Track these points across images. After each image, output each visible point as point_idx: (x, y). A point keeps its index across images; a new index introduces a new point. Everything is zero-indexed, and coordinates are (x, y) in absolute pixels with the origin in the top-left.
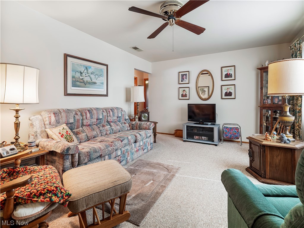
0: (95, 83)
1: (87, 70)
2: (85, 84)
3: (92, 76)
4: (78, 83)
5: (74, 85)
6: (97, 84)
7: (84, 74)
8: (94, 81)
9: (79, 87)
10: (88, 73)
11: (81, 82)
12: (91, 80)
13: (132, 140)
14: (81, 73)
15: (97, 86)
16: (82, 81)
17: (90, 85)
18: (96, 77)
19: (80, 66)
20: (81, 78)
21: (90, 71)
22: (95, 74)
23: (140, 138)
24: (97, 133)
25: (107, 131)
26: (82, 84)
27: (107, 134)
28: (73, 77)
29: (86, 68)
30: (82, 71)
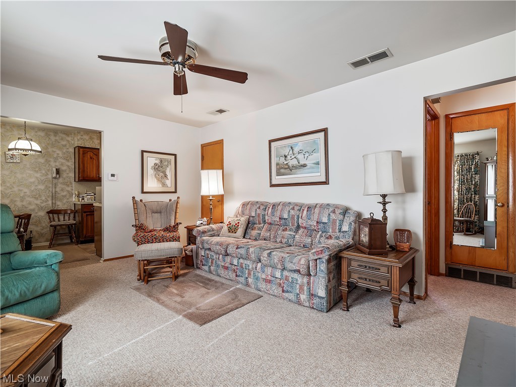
0: (304, 166)
1: (293, 150)
2: (291, 170)
3: (300, 157)
4: (282, 171)
5: (279, 174)
6: (308, 167)
7: (289, 157)
8: (302, 163)
9: (283, 175)
10: (294, 154)
11: (286, 169)
12: (299, 163)
13: (253, 255)
14: (286, 157)
15: (308, 169)
16: (287, 167)
17: (298, 170)
18: (306, 156)
19: (285, 148)
20: (285, 163)
21: (296, 150)
22: (304, 153)
23: (265, 259)
24: (270, 235)
25: (283, 237)
26: (287, 171)
27: (282, 243)
28: (278, 164)
29: (291, 147)
30: (287, 154)
